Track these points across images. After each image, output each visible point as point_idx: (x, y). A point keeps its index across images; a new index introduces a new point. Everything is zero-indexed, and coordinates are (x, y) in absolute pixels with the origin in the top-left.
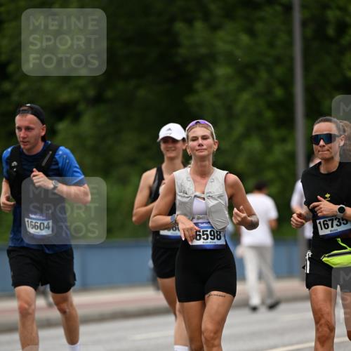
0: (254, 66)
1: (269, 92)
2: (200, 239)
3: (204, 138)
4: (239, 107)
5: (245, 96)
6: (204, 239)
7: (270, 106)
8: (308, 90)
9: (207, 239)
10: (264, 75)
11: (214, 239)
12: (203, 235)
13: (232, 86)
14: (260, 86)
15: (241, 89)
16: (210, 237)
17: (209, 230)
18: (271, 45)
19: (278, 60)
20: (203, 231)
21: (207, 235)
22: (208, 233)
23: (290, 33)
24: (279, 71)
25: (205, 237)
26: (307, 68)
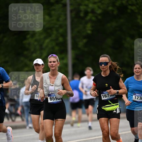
0: (51, 28)
1: (57, 39)
2: (52, 100)
3: (54, 62)
4: (44, 45)
5: (47, 41)
6: (53, 100)
7: (57, 44)
8: (73, 38)
9: (54, 100)
10: (55, 32)
11: (57, 100)
12: (53, 98)
13: (42, 37)
14: (53, 37)
15: (46, 38)
16: (55, 99)
17: (55, 97)
18: (58, 20)
19: (61, 26)
20: (53, 97)
21: (54, 98)
22: (55, 98)
23: (66, 15)
24: (61, 31)
25: (53, 99)
26: (72, 29)
